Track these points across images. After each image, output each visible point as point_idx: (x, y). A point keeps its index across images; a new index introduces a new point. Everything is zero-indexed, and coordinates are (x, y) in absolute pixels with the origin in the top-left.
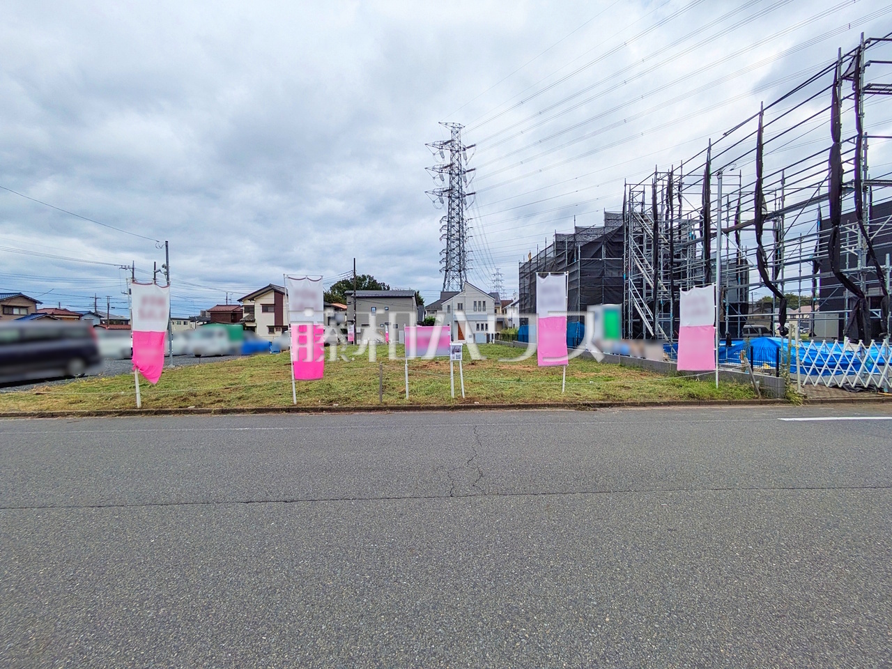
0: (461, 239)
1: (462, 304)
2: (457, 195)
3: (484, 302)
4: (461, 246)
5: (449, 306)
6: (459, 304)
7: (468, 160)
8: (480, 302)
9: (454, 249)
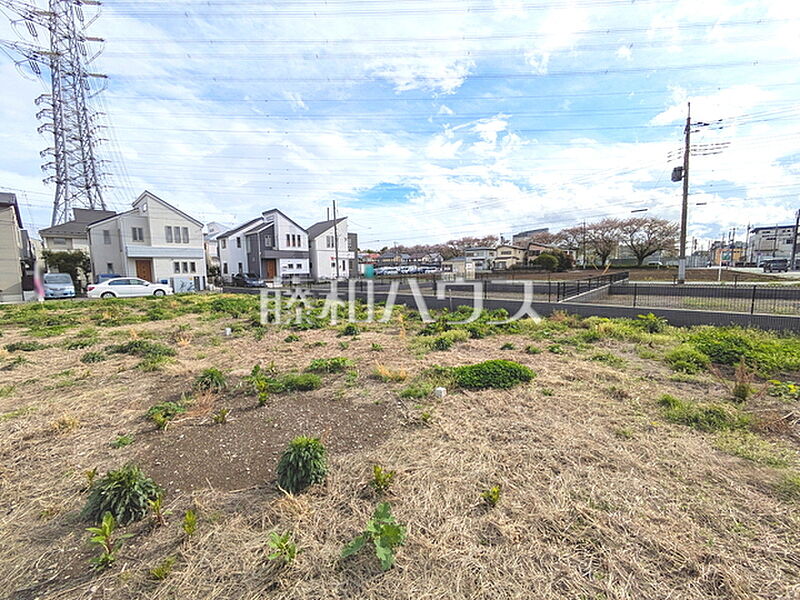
0: (85, 138)
1: (140, 230)
2: (69, 68)
3: (186, 229)
4: (86, 149)
5: (106, 233)
6: (134, 229)
7: (85, 23)
8: (178, 228)
9: (72, 152)
